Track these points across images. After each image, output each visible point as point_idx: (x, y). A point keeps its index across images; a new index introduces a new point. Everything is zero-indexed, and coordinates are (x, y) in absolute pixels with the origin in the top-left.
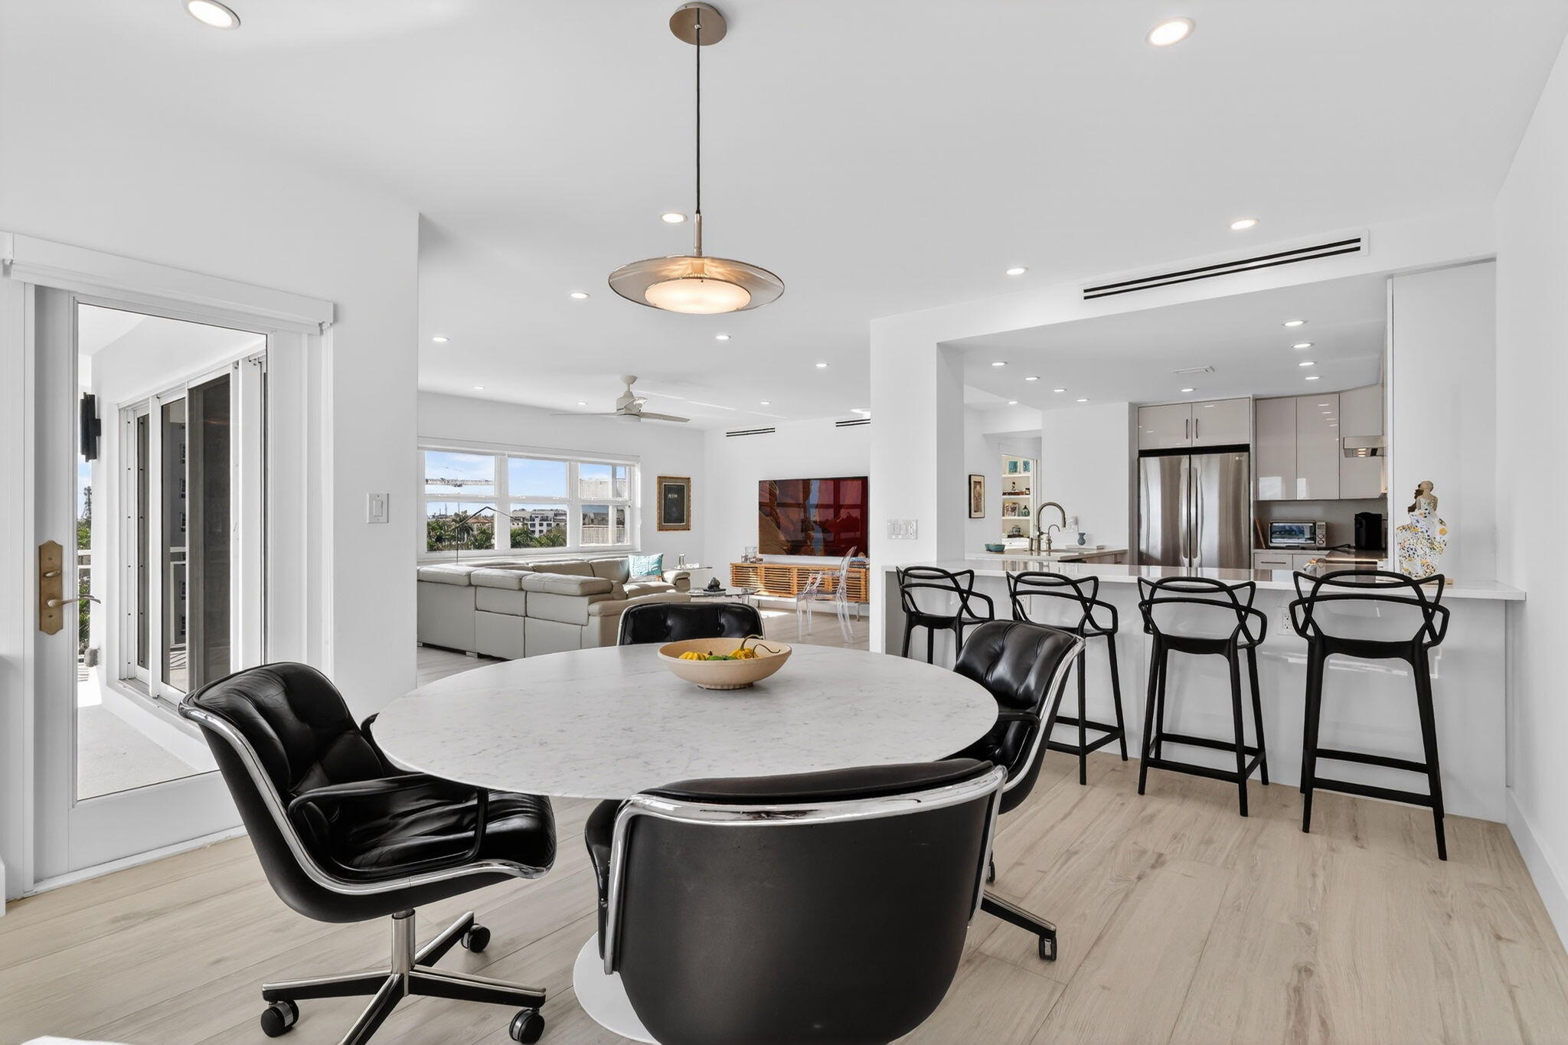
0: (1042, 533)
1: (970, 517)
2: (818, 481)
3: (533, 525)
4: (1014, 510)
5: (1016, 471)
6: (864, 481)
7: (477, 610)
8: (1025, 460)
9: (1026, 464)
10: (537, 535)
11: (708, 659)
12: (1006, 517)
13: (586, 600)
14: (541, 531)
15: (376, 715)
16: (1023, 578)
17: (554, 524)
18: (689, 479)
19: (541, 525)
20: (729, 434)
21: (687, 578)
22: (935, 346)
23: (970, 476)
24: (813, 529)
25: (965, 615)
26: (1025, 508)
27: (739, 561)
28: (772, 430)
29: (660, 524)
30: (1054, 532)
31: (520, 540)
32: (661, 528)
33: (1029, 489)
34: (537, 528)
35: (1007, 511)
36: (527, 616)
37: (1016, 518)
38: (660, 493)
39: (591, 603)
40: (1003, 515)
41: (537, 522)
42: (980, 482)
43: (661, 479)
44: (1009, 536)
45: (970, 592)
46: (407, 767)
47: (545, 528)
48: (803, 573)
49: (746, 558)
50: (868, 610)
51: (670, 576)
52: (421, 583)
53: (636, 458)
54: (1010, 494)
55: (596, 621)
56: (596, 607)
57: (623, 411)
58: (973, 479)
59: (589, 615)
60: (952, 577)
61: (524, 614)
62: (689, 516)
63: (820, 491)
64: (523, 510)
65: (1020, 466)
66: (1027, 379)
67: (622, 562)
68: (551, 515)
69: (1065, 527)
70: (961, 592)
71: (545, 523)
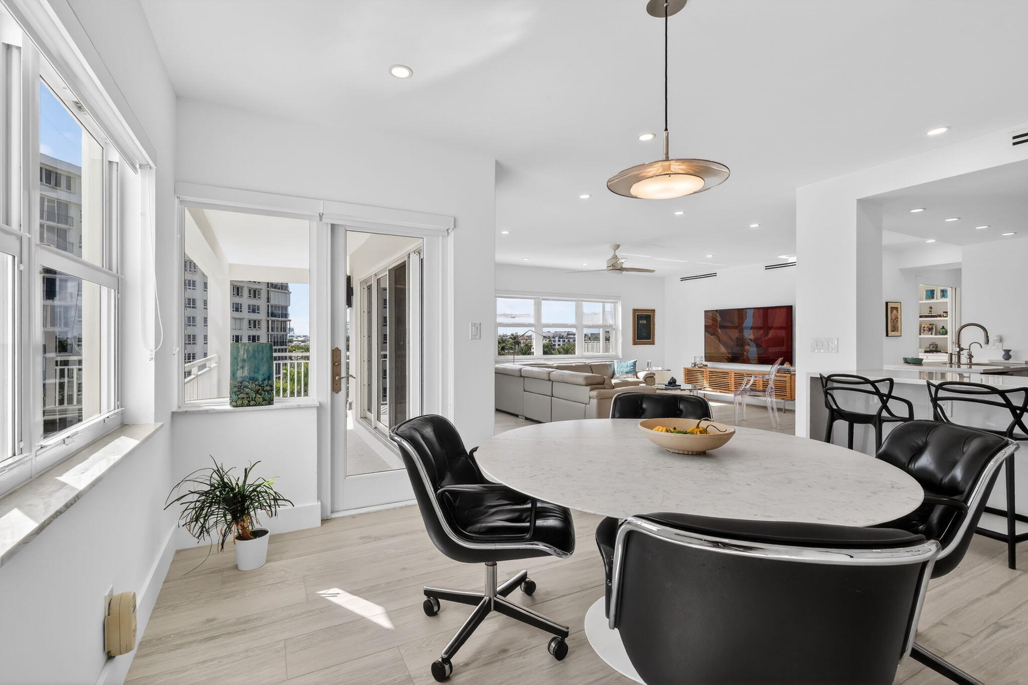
0: (962, 349)
1: (887, 335)
2: (753, 310)
3: (555, 341)
4: (930, 330)
5: (933, 298)
6: (789, 310)
7: (525, 391)
8: (942, 288)
9: (944, 293)
10: (557, 347)
11: (673, 432)
12: (922, 336)
13: (588, 388)
14: (559, 345)
15: (477, 448)
16: (944, 386)
17: (566, 340)
18: (654, 310)
19: (559, 341)
20: (683, 279)
21: (653, 377)
22: (855, 203)
23: (887, 303)
24: (749, 345)
25: (885, 414)
26: (943, 328)
27: (689, 366)
28: (714, 275)
29: (634, 340)
30: (975, 350)
31: (548, 350)
32: (635, 343)
33: (947, 312)
34: (557, 343)
35: (924, 330)
36: (553, 396)
37: (933, 336)
38: (634, 320)
39: (592, 390)
40: (920, 334)
41: (557, 339)
42: (897, 308)
43: (635, 311)
44: (926, 352)
45: (889, 396)
46: (495, 480)
47: (561, 343)
48: (740, 376)
49: (695, 365)
50: (794, 405)
51: (641, 375)
52: (497, 374)
53: (618, 297)
54: (926, 317)
55: (594, 402)
56: (594, 393)
57: (611, 268)
58: (890, 305)
59: (590, 398)
60: (873, 383)
61: (550, 394)
62: (654, 335)
63: (754, 317)
64: (549, 332)
65: (938, 293)
66: (946, 220)
67: (610, 365)
68: (565, 335)
69: (988, 343)
70: (881, 396)
71: (561, 340)
